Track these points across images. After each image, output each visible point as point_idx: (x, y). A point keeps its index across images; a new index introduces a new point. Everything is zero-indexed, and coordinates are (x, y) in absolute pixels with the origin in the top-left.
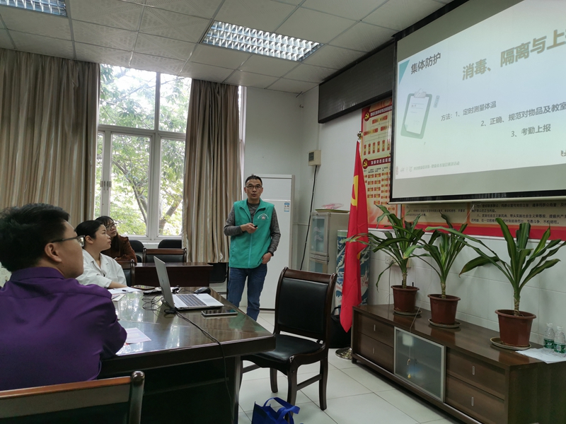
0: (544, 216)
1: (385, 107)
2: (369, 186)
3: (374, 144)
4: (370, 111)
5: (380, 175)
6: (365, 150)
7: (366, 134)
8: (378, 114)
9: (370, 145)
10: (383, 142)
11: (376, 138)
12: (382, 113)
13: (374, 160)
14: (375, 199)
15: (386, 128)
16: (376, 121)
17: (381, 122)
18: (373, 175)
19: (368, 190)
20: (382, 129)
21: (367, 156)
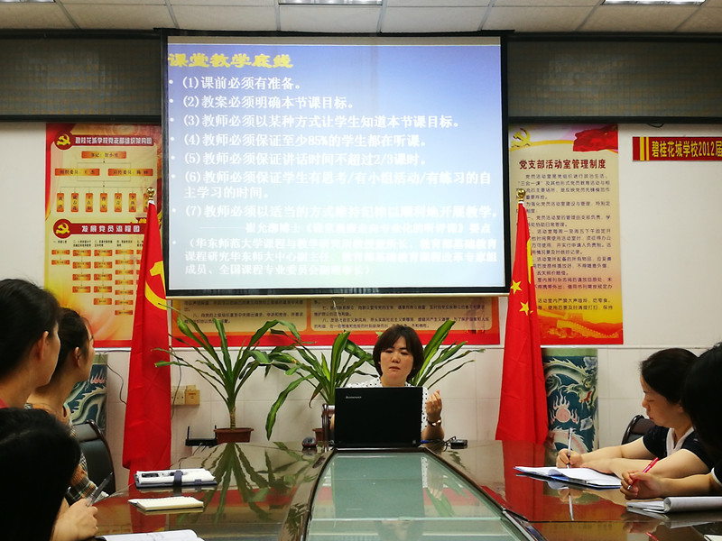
0: (412, 319)
1: (119, 136)
2: (77, 271)
3: (89, 196)
4: (73, 133)
5: (110, 253)
6: (60, 202)
7: (60, 172)
8: (97, 144)
9: (75, 196)
10: (118, 196)
11: (96, 185)
12: (111, 145)
13: (89, 225)
14: (97, 295)
15: (125, 172)
16: (93, 155)
17: (108, 160)
18: (89, 252)
19: (75, 278)
20: (112, 172)
21: (67, 215)
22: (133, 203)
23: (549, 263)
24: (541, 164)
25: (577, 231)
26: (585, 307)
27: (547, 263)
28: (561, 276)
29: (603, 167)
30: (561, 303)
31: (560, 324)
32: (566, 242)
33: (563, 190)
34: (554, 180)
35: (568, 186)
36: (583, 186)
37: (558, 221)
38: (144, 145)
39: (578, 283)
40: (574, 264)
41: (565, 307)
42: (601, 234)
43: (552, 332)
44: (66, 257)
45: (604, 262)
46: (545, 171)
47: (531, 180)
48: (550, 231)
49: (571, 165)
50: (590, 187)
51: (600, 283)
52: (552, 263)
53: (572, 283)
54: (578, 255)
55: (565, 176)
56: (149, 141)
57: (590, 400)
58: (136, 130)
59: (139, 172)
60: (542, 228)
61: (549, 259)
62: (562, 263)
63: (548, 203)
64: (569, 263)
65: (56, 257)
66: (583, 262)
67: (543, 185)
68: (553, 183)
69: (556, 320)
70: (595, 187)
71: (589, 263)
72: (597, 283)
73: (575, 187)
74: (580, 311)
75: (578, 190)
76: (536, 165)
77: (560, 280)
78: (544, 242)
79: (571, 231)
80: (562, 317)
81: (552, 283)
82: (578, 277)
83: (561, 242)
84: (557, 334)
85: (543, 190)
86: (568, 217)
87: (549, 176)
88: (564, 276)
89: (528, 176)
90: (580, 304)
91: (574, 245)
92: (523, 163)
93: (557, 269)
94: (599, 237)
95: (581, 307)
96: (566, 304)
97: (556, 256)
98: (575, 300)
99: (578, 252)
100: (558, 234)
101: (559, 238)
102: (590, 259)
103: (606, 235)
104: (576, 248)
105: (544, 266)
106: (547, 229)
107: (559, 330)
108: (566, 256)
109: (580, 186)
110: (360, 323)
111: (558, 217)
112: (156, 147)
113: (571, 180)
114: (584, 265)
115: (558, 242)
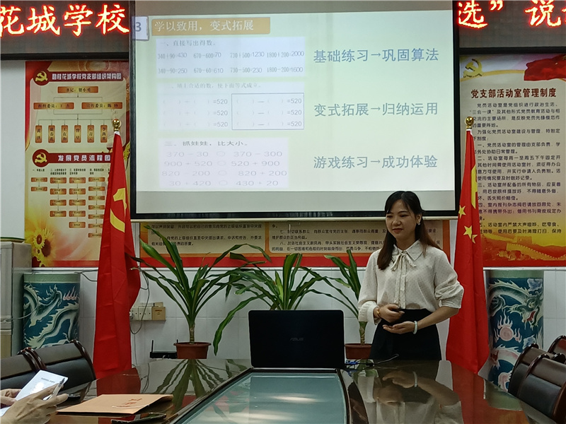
0: (365, 243)
1: (92, 72)
2: (54, 197)
3: (65, 127)
4: (50, 70)
5: (83, 180)
6: (39, 134)
7: (39, 106)
8: (72, 80)
9: (52, 128)
10: (91, 128)
11: (70, 118)
12: (84, 80)
13: (65, 155)
14: (73, 219)
15: (97, 106)
16: (68, 90)
17: (81, 94)
18: (65, 179)
19: (52, 203)
20: (85, 106)
21: (45, 145)
22: (104, 134)
23: (500, 188)
24: (492, 93)
25: (527, 157)
26: (535, 231)
27: (497, 188)
28: (512, 202)
29: (553, 95)
30: (511, 227)
31: (510, 247)
32: (517, 168)
33: (513, 118)
34: (504, 108)
35: (518, 115)
36: (533, 114)
37: (509, 148)
38: (114, 80)
39: (527, 208)
40: (524, 189)
41: (515, 231)
42: (550, 161)
43: (501, 254)
44: (43, 184)
45: (554, 188)
46: (497, 100)
47: (481, 109)
48: (501, 158)
49: (522, 94)
50: (540, 115)
51: (549, 208)
52: (502, 188)
53: (522, 208)
54: (528, 181)
55: (516, 105)
56: (119, 76)
57: (533, 320)
58: (107, 66)
59: (109, 106)
60: (492, 155)
61: (500, 185)
62: (512, 188)
63: (499, 131)
64: (519, 188)
65: (35, 184)
66: (532, 188)
67: (494, 114)
68: (504, 111)
69: (505, 243)
70: (546, 114)
71: (539, 188)
72: (547, 208)
73: (526, 115)
74: (528, 235)
75: (528, 117)
76: (487, 94)
77: (510, 205)
78: (494, 168)
79: (521, 158)
80: (511, 240)
81: (502, 208)
82: (527, 202)
83: (512, 168)
84: (507, 256)
85: (494, 118)
86: (519, 144)
87: (500, 105)
88: (514, 201)
89: (479, 105)
90: (530, 228)
91: (524, 171)
92: (475, 93)
93: (507, 194)
94: (548, 164)
95: (530, 231)
96: (515, 228)
97: (506, 181)
98: (525, 224)
99: (527, 177)
100: (508, 161)
101: (509, 164)
102: (539, 184)
103: (556, 161)
104: (526, 174)
105: (495, 191)
106: (498, 155)
107: (508, 253)
108: (516, 182)
109: (531, 115)
110: (316, 246)
111: (509, 145)
112: (125, 82)
113: (521, 108)
114: (534, 191)
115: (509, 168)
